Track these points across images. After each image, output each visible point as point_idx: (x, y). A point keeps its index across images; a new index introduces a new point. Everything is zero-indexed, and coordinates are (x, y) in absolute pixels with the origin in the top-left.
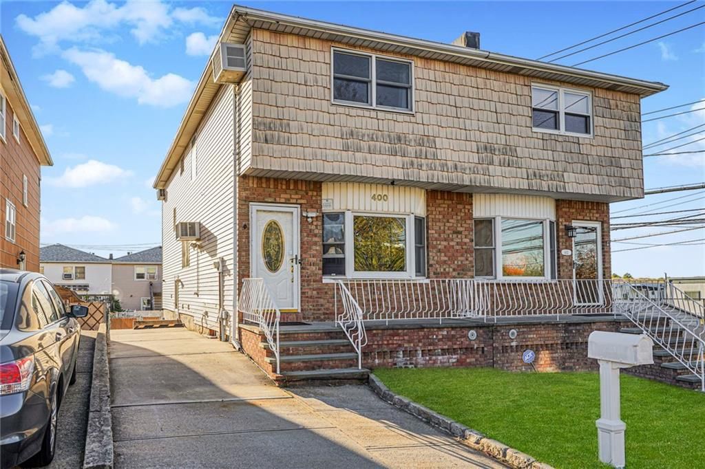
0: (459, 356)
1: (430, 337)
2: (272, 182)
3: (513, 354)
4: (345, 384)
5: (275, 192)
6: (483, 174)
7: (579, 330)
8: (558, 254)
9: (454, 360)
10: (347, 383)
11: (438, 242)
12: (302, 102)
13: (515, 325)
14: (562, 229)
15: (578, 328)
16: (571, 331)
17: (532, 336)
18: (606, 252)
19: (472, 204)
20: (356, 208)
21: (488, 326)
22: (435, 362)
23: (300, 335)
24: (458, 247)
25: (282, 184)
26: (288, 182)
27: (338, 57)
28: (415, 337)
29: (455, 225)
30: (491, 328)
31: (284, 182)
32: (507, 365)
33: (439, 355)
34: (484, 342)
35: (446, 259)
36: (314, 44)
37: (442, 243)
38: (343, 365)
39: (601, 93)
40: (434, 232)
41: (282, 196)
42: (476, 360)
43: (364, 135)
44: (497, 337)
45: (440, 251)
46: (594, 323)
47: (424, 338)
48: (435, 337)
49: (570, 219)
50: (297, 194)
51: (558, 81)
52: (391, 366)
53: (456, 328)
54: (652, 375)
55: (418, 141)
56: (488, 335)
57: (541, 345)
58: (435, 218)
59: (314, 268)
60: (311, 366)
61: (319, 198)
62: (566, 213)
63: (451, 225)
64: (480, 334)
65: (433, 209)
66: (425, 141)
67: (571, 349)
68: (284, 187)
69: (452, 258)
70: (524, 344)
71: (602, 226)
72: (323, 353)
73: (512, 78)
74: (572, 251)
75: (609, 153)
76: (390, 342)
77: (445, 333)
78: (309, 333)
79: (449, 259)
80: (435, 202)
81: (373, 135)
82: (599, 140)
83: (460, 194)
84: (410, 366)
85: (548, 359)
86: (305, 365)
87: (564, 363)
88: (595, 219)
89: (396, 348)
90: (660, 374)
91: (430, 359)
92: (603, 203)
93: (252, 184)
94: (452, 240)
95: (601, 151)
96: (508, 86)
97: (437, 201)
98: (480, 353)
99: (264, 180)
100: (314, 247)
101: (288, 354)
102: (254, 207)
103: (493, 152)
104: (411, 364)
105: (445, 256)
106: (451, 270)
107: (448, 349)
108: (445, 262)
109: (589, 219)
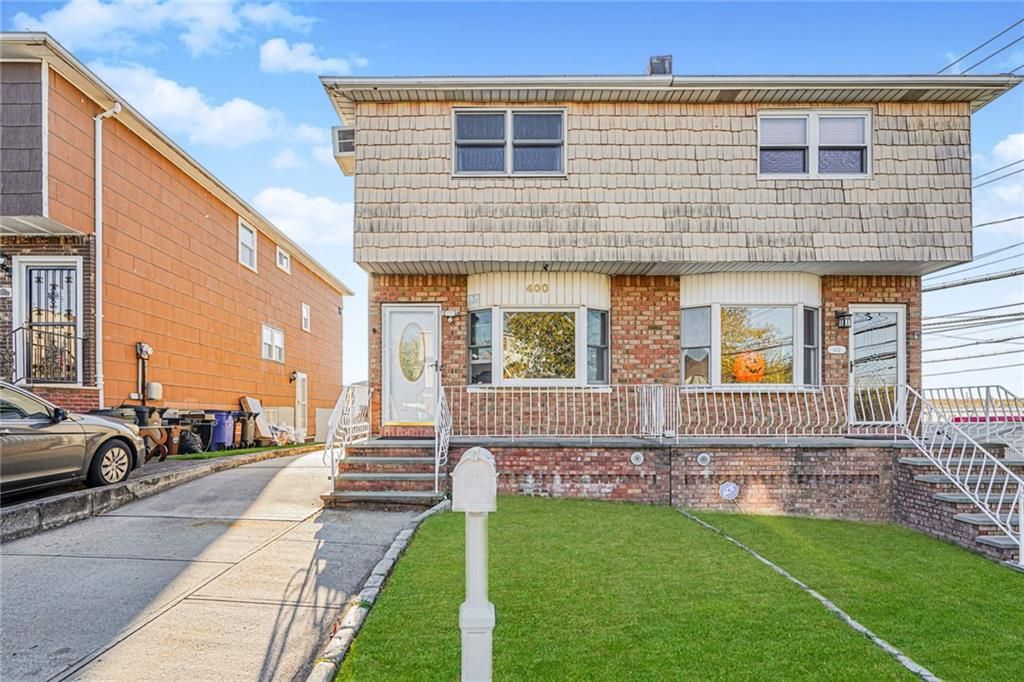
0: (615, 486)
1: (573, 459)
2: (406, 279)
3: (704, 486)
4: (408, 510)
5: (410, 290)
6: (672, 246)
7: (822, 459)
8: (823, 353)
9: (608, 491)
10: (412, 509)
11: (626, 341)
12: (415, 180)
13: (707, 448)
14: (829, 317)
15: (820, 454)
16: (808, 459)
17: (737, 463)
18: (913, 347)
19: (678, 290)
20: (505, 302)
21: (662, 448)
22: (579, 490)
23: (391, 450)
24: (655, 347)
25: (417, 280)
26: (425, 277)
27: (461, 118)
28: (550, 458)
29: (652, 318)
30: (667, 451)
31: (421, 279)
32: (692, 501)
33: (586, 482)
34: (657, 469)
35: (637, 362)
36: (430, 108)
37: (632, 342)
38: (420, 487)
39: (890, 109)
40: (619, 328)
41: (418, 294)
42: (643, 492)
43: (496, 210)
44: (678, 462)
45: (627, 352)
46: (851, 448)
47: (562, 460)
48: (579, 459)
49: (845, 302)
50: (435, 290)
51: (806, 102)
52: (516, 493)
53: (612, 448)
54: (942, 530)
55: (571, 210)
56: (662, 459)
57: (754, 476)
58: (622, 310)
59: (457, 375)
60: (380, 485)
61: (463, 294)
62: (837, 294)
63: (646, 318)
64: (651, 458)
65: (619, 299)
66: (584, 209)
67: (807, 483)
68: (420, 284)
69: (646, 361)
70: (722, 473)
71: (908, 309)
72: (407, 472)
73: (723, 109)
74: (847, 348)
75: (903, 197)
76: (515, 463)
77: (595, 454)
78: (403, 448)
79: (642, 363)
80: (622, 290)
81: (508, 209)
82: (883, 181)
83: (660, 279)
84: (543, 494)
85: (765, 496)
86: (371, 484)
87: (793, 503)
88: (893, 300)
89: (522, 471)
90: (953, 529)
91: (572, 487)
92: (910, 277)
93: (384, 283)
94: (647, 338)
95: (884, 196)
96: (716, 122)
97: (625, 289)
98: (650, 482)
99: (397, 278)
100: (456, 352)
101: (364, 471)
102: (387, 309)
103: (689, 214)
104: (544, 491)
105: (636, 358)
106: (644, 376)
107: (600, 475)
108: (635, 366)
109: (881, 301)
